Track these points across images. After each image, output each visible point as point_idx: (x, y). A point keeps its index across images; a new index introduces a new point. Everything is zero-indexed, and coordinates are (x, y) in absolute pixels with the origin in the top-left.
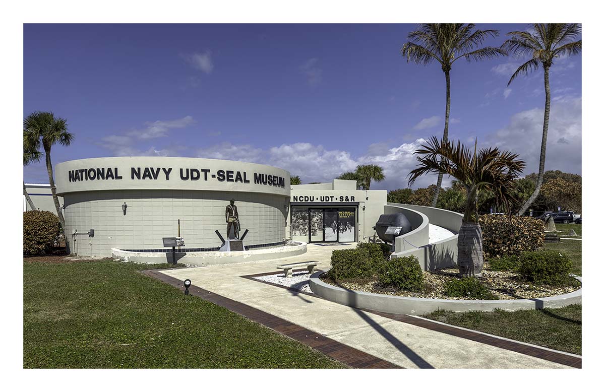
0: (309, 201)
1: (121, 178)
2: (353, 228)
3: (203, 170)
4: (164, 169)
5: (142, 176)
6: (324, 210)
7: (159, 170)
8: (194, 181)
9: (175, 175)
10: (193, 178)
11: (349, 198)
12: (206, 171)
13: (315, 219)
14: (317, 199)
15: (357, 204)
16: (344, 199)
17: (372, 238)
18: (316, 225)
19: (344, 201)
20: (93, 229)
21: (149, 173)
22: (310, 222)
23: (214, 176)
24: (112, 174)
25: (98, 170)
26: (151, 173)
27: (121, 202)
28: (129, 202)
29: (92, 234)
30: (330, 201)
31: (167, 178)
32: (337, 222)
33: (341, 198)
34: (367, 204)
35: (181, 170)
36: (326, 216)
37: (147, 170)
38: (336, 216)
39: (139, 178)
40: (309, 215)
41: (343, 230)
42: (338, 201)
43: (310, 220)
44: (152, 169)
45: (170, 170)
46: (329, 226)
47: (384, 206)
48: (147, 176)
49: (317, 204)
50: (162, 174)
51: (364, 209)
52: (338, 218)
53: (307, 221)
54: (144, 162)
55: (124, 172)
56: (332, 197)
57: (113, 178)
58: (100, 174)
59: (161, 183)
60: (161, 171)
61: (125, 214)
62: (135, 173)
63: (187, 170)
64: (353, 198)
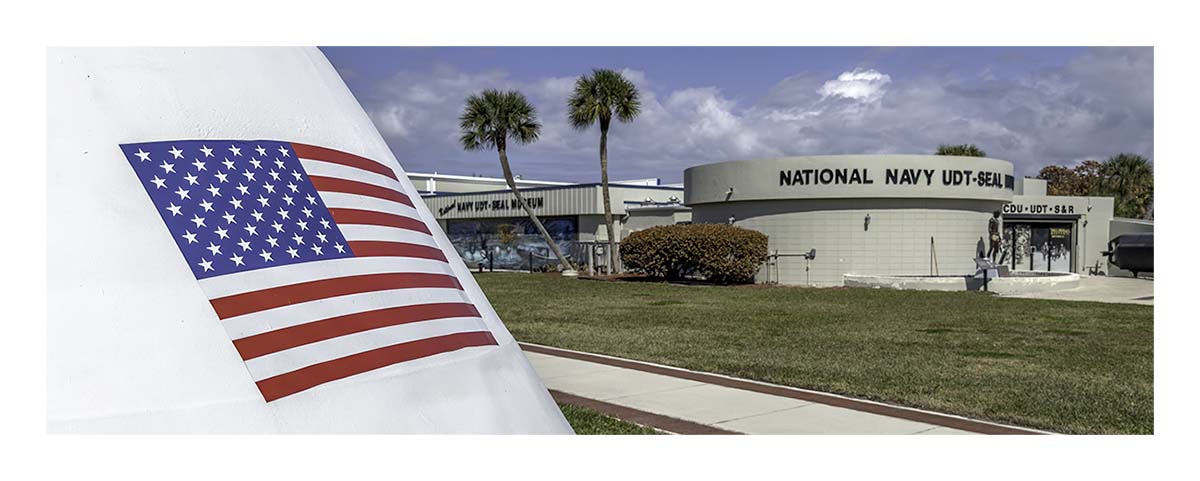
0: (1016, 212)
1: (871, 182)
2: (1068, 253)
3: (965, 172)
4: (926, 172)
5: (899, 179)
6: (1033, 226)
7: (920, 171)
8: (956, 186)
9: (937, 178)
10: (955, 183)
11: (1067, 208)
12: (968, 173)
13: (1020, 239)
14: (1027, 209)
15: (1077, 218)
16: (1061, 209)
17: (1093, 270)
18: (1022, 248)
19: (1060, 213)
20: (814, 247)
21: (908, 176)
22: (1014, 244)
23: (975, 180)
24: (861, 177)
25: (838, 172)
26: (910, 177)
27: (864, 213)
28: (873, 213)
29: (811, 256)
30: (1042, 212)
31: (929, 182)
32: (1049, 244)
33: (1057, 208)
34: (1089, 217)
35: (944, 172)
36: (1035, 235)
37: (906, 172)
38: (1046, 236)
39: (895, 182)
40: (1014, 234)
41: (1055, 256)
42: (1053, 212)
43: (1014, 241)
44: (912, 171)
45: (932, 171)
46: (1039, 250)
47: (1111, 222)
48: (906, 180)
49: (1027, 217)
50: (923, 177)
51: (1084, 226)
52: (1050, 239)
53: (1010, 242)
54: (901, 162)
55: (877, 174)
56: (1045, 206)
57: (860, 182)
58: (841, 176)
59: (920, 189)
60: (922, 173)
61: (866, 229)
62: (891, 176)
63: (950, 172)
64: (1071, 209)
